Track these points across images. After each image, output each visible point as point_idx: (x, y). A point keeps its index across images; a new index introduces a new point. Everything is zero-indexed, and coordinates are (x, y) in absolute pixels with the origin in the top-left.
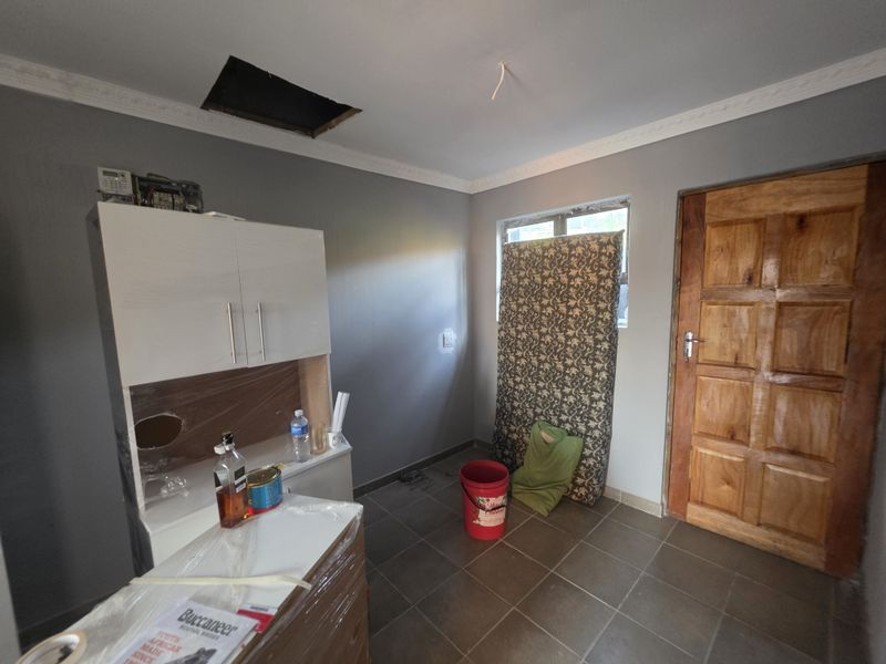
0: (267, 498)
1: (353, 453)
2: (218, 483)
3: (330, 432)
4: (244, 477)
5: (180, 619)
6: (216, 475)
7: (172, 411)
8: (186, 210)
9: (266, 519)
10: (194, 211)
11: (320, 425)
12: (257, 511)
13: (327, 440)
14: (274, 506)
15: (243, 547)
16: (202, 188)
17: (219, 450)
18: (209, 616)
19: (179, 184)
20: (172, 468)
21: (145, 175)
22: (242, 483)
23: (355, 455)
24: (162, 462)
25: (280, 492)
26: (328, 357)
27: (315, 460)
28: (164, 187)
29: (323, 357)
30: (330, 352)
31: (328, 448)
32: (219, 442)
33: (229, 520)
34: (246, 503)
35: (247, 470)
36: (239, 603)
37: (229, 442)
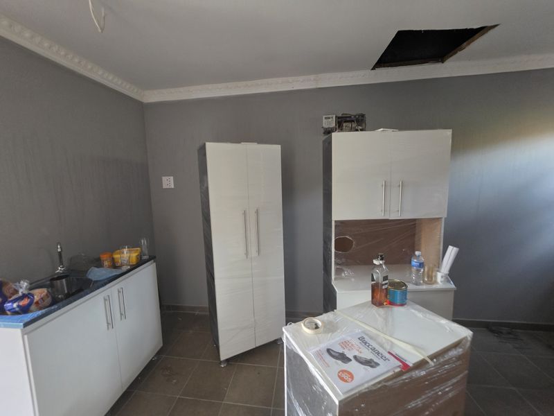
0: (398, 299)
1: (456, 292)
2: (373, 280)
3: (438, 271)
4: (387, 281)
5: (359, 339)
6: (372, 275)
7: (350, 236)
8: (357, 130)
9: (397, 310)
10: (361, 130)
11: (431, 265)
12: (392, 303)
13: (436, 276)
14: (402, 305)
15: (386, 320)
16: (366, 116)
17: (375, 262)
18: (374, 346)
19: (355, 116)
20: (347, 264)
21: (340, 115)
22: (386, 284)
23: (457, 294)
24: (344, 260)
25: (406, 299)
26: (443, 220)
27: (424, 287)
28: (348, 119)
29: (438, 219)
30: (446, 216)
31: (436, 282)
32: (376, 258)
33: (376, 302)
34: (386, 296)
35: (389, 278)
36: (388, 347)
37: (382, 259)
